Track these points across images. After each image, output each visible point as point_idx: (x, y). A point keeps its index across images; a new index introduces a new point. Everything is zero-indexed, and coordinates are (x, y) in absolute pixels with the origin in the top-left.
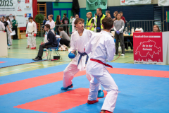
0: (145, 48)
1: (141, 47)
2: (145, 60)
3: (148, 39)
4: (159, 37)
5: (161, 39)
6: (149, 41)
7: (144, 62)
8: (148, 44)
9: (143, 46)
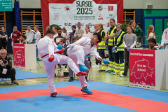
0: (139, 68)
1: (136, 67)
2: (139, 83)
3: (142, 57)
4: (152, 55)
5: (154, 58)
6: (143, 60)
7: (139, 85)
8: (142, 63)
9: (138, 66)
